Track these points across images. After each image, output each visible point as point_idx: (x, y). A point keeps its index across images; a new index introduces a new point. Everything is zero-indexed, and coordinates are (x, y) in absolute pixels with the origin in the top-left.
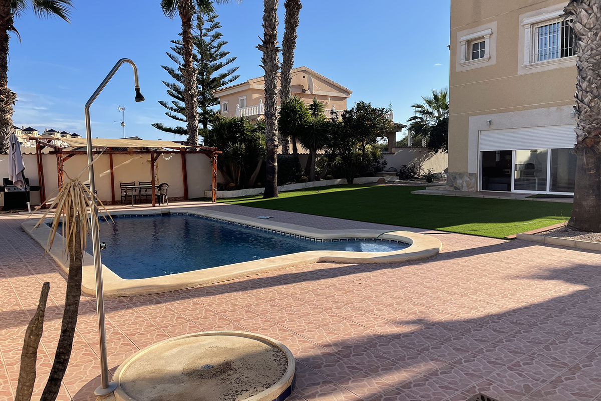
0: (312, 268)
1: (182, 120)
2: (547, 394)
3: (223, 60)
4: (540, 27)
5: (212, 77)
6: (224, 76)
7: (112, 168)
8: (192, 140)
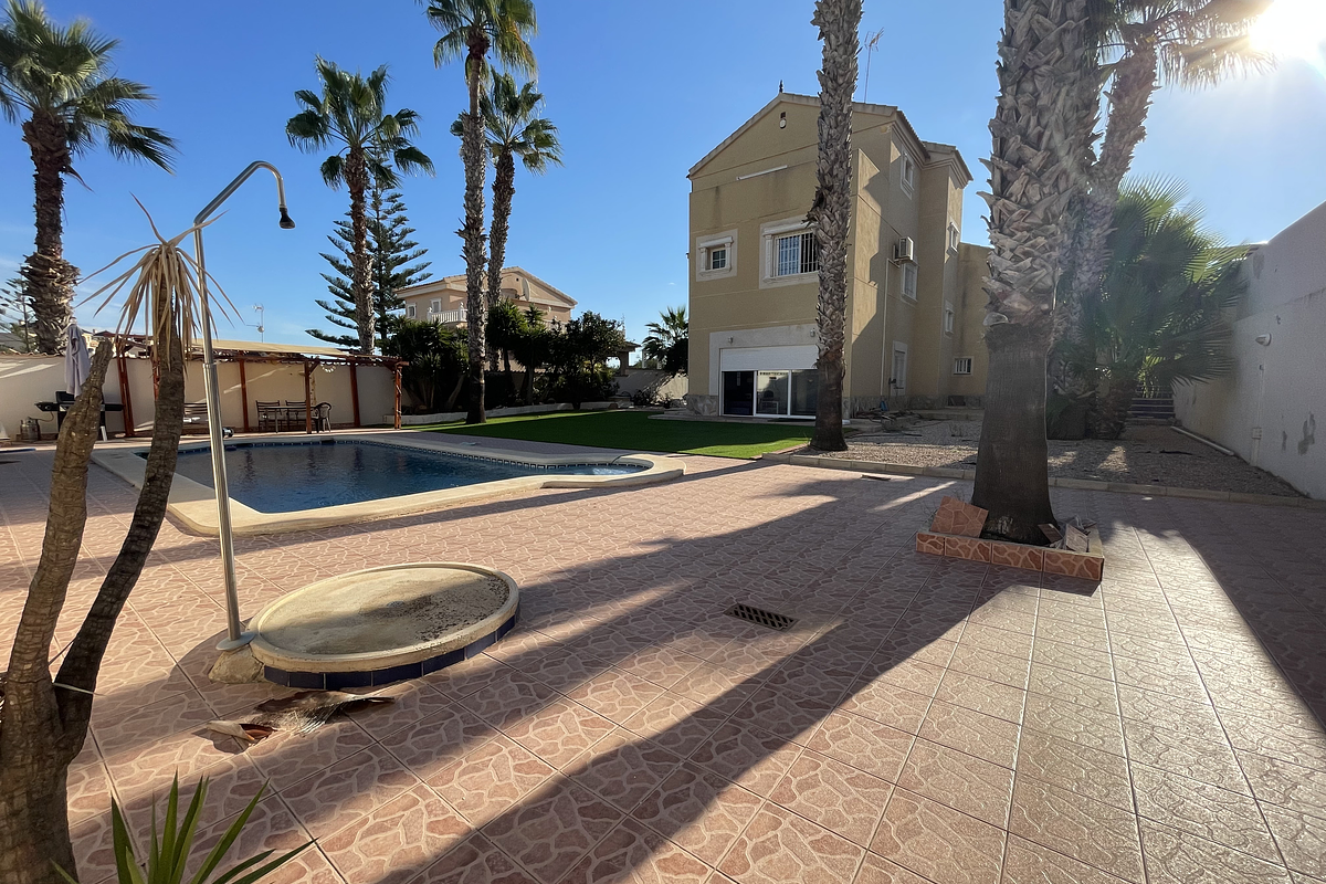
0: (534, 494)
1: (350, 326)
2: (806, 597)
3: (410, 252)
4: (782, 239)
5: (393, 272)
6: (411, 272)
7: (243, 382)
8: (367, 349)
